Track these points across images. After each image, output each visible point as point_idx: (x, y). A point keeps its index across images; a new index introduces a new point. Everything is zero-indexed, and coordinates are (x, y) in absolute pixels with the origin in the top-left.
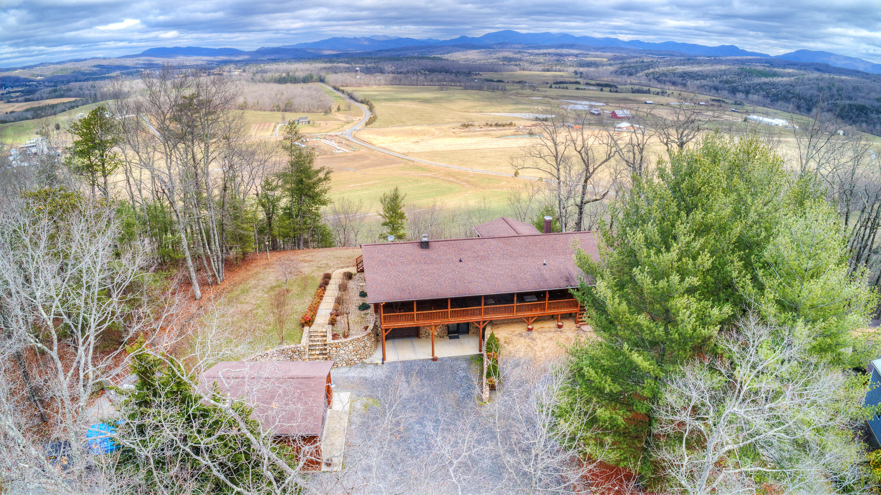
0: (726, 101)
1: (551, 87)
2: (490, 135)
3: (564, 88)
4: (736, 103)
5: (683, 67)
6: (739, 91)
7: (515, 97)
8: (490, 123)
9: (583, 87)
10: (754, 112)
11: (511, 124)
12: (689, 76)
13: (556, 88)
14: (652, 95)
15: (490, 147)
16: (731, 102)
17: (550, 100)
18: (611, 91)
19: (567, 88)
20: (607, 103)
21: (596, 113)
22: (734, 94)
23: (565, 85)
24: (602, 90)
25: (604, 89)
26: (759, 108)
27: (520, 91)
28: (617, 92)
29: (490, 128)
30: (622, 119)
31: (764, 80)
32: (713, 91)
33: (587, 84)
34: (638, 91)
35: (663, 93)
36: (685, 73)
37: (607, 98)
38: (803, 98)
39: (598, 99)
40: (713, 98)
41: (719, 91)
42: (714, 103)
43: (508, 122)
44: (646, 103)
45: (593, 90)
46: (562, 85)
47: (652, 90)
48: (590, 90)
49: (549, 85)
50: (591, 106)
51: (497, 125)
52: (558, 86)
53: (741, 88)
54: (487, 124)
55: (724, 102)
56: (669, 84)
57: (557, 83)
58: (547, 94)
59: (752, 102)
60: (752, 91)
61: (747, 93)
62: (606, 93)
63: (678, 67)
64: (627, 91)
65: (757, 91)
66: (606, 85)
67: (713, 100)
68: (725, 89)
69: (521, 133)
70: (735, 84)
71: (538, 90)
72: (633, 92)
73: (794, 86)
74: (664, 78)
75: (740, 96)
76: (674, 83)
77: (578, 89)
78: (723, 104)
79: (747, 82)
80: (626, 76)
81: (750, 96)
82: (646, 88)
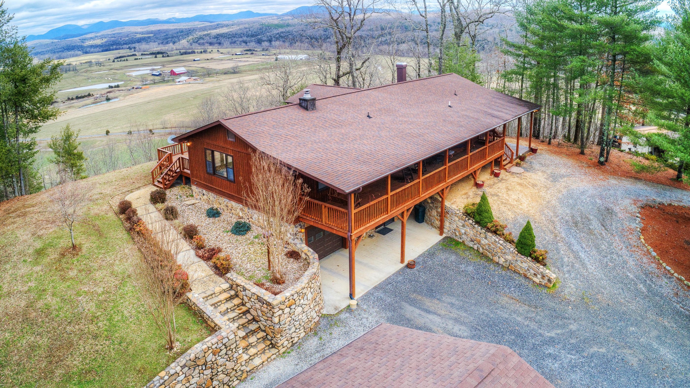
0: (255, 49)
1: (114, 61)
2: (73, 107)
3: (124, 60)
4: (263, 50)
5: (215, 31)
6: (264, 41)
7: (86, 74)
8: (71, 98)
9: (140, 57)
10: (280, 54)
11: (89, 95)
12: (222, 36)
13: (118, 61)
14: (197, 54)
15: (76, 116)
16: (259, 50)
17: (116, 71)
18: (163, 57)
19: (127, 60)
20: (163, 66)
21: (158, 74)
22: (260, 43)
23: (125, 58)
24: (156, 57)
25: (158, 56)
26: (283, 51)
27: (89, 69)
28: (168, 56)
29: (72, 101)
30: (180, 74)
31: (281, 30)
32: (244, 44)
33: (142, 55)
34: (186, 53)
35: (205, 52)
36: (218, 35)
37: (162, 62)
38: (314, 38)
39: (155, 64)
40: (244, 49)
41: (248, 44)
42: (246, 52)
43: (87, 94)
44: (194, 60)
45: (148, 58)
46: (123, 59)
47: (196, 51)
48: (146, 58)
49: (112, 61)
50: (153, 70)
51: (78, 98)
52: (119, 60)
53: (265, 38)
54: (69, 99)
55: (254, 50)
56: (207, 44)
57: (117, 58)
58: (112, 67)
59: (275, 47)
60: (274, 39)
61: (270, 41)
62: (160, 58)
63: (212, 31)
64: (177, 54)
65: (277, 39)
66: (159, 53)
67: (245, 51)
68: (252, 41)
69: (100, 100)
70: (259, 37)
71: (104, 66)
72: (182, 54)
73: (305, 31)
74: (202, 41)
75: (265, 44)
76: (211, 44)
77: (136, 59)
78: (254, 52)
79: (268, 34)
80: (171, 44)
81: (273, 43)
82: (190, 51)
